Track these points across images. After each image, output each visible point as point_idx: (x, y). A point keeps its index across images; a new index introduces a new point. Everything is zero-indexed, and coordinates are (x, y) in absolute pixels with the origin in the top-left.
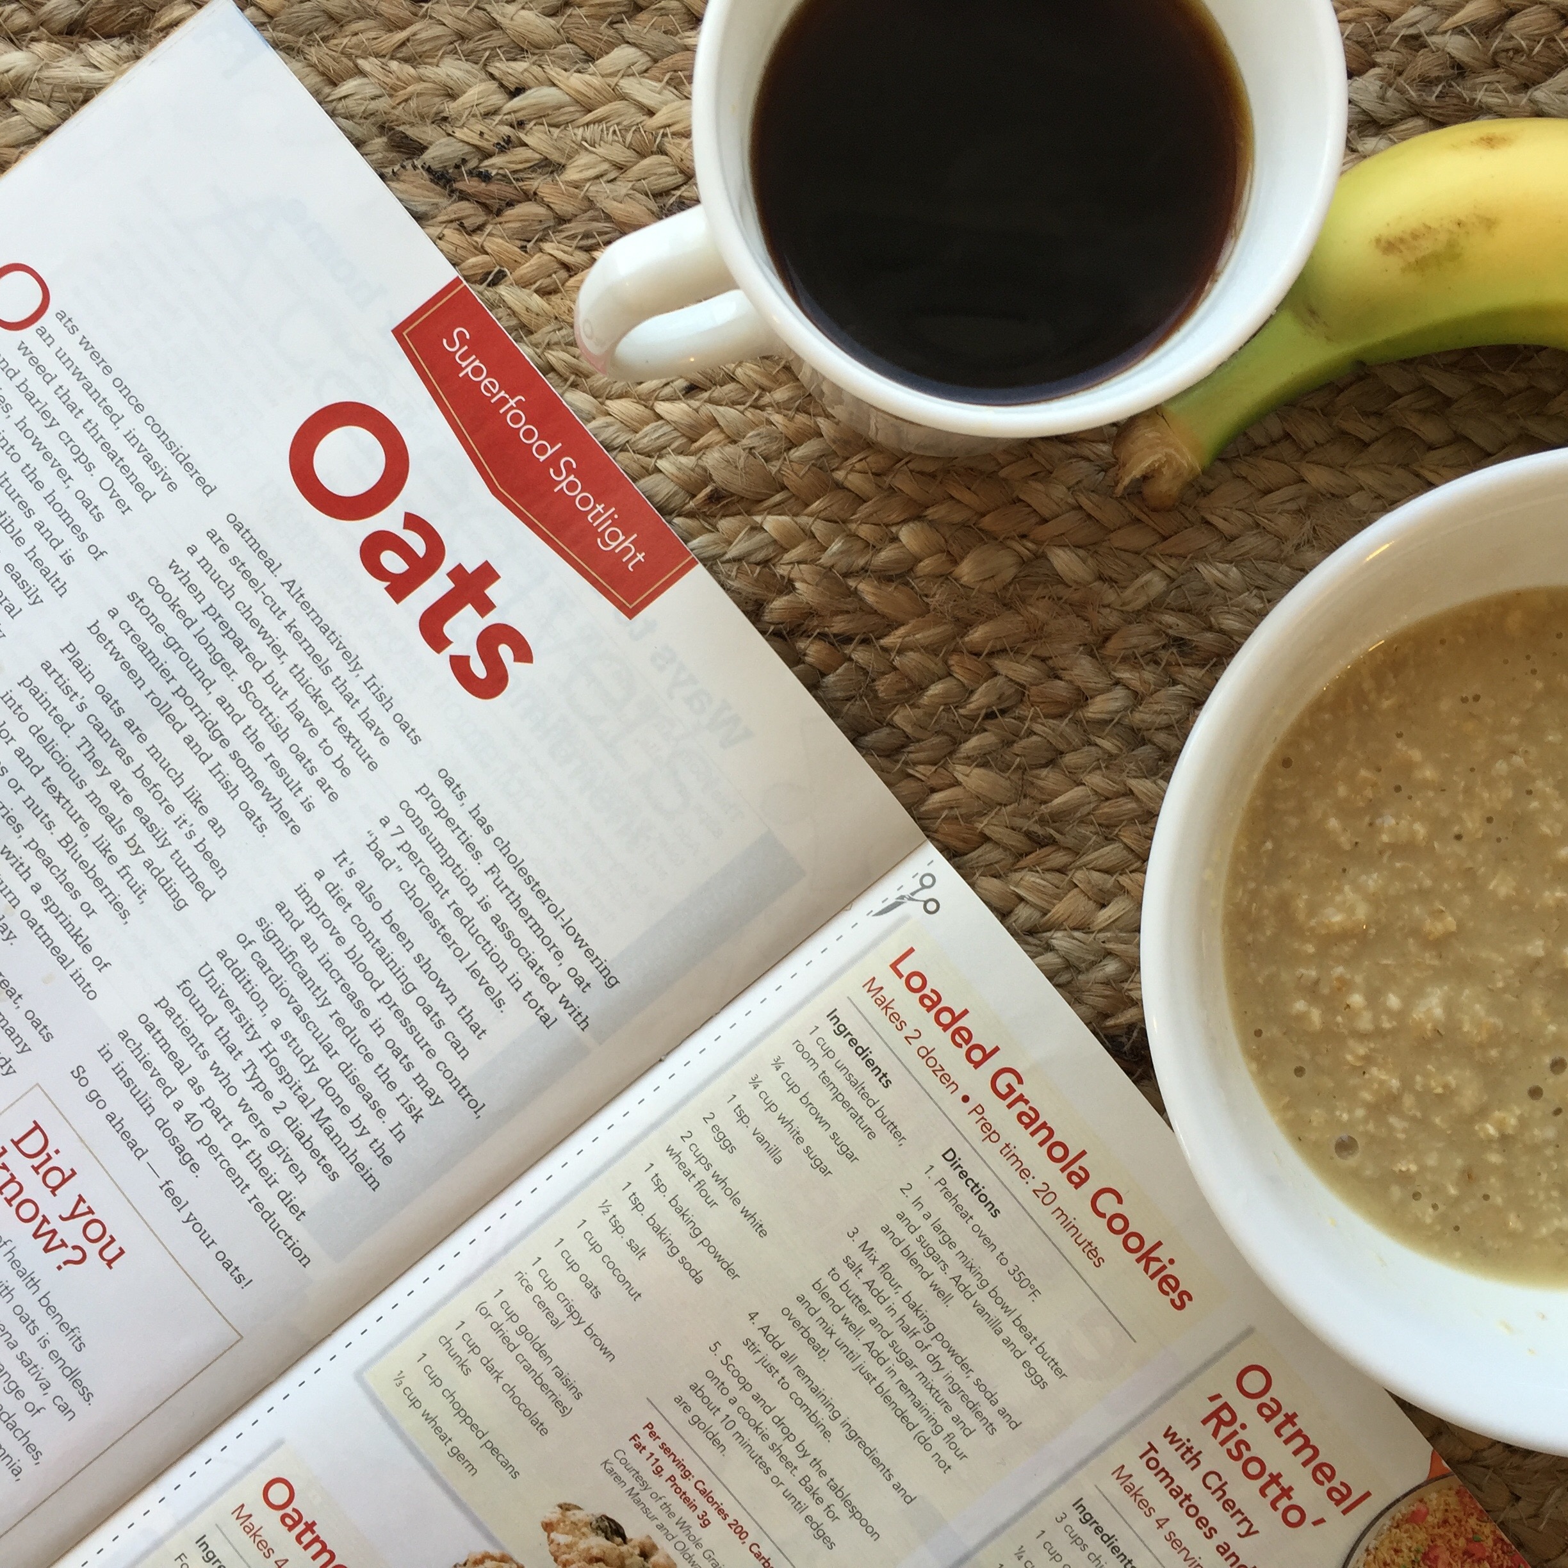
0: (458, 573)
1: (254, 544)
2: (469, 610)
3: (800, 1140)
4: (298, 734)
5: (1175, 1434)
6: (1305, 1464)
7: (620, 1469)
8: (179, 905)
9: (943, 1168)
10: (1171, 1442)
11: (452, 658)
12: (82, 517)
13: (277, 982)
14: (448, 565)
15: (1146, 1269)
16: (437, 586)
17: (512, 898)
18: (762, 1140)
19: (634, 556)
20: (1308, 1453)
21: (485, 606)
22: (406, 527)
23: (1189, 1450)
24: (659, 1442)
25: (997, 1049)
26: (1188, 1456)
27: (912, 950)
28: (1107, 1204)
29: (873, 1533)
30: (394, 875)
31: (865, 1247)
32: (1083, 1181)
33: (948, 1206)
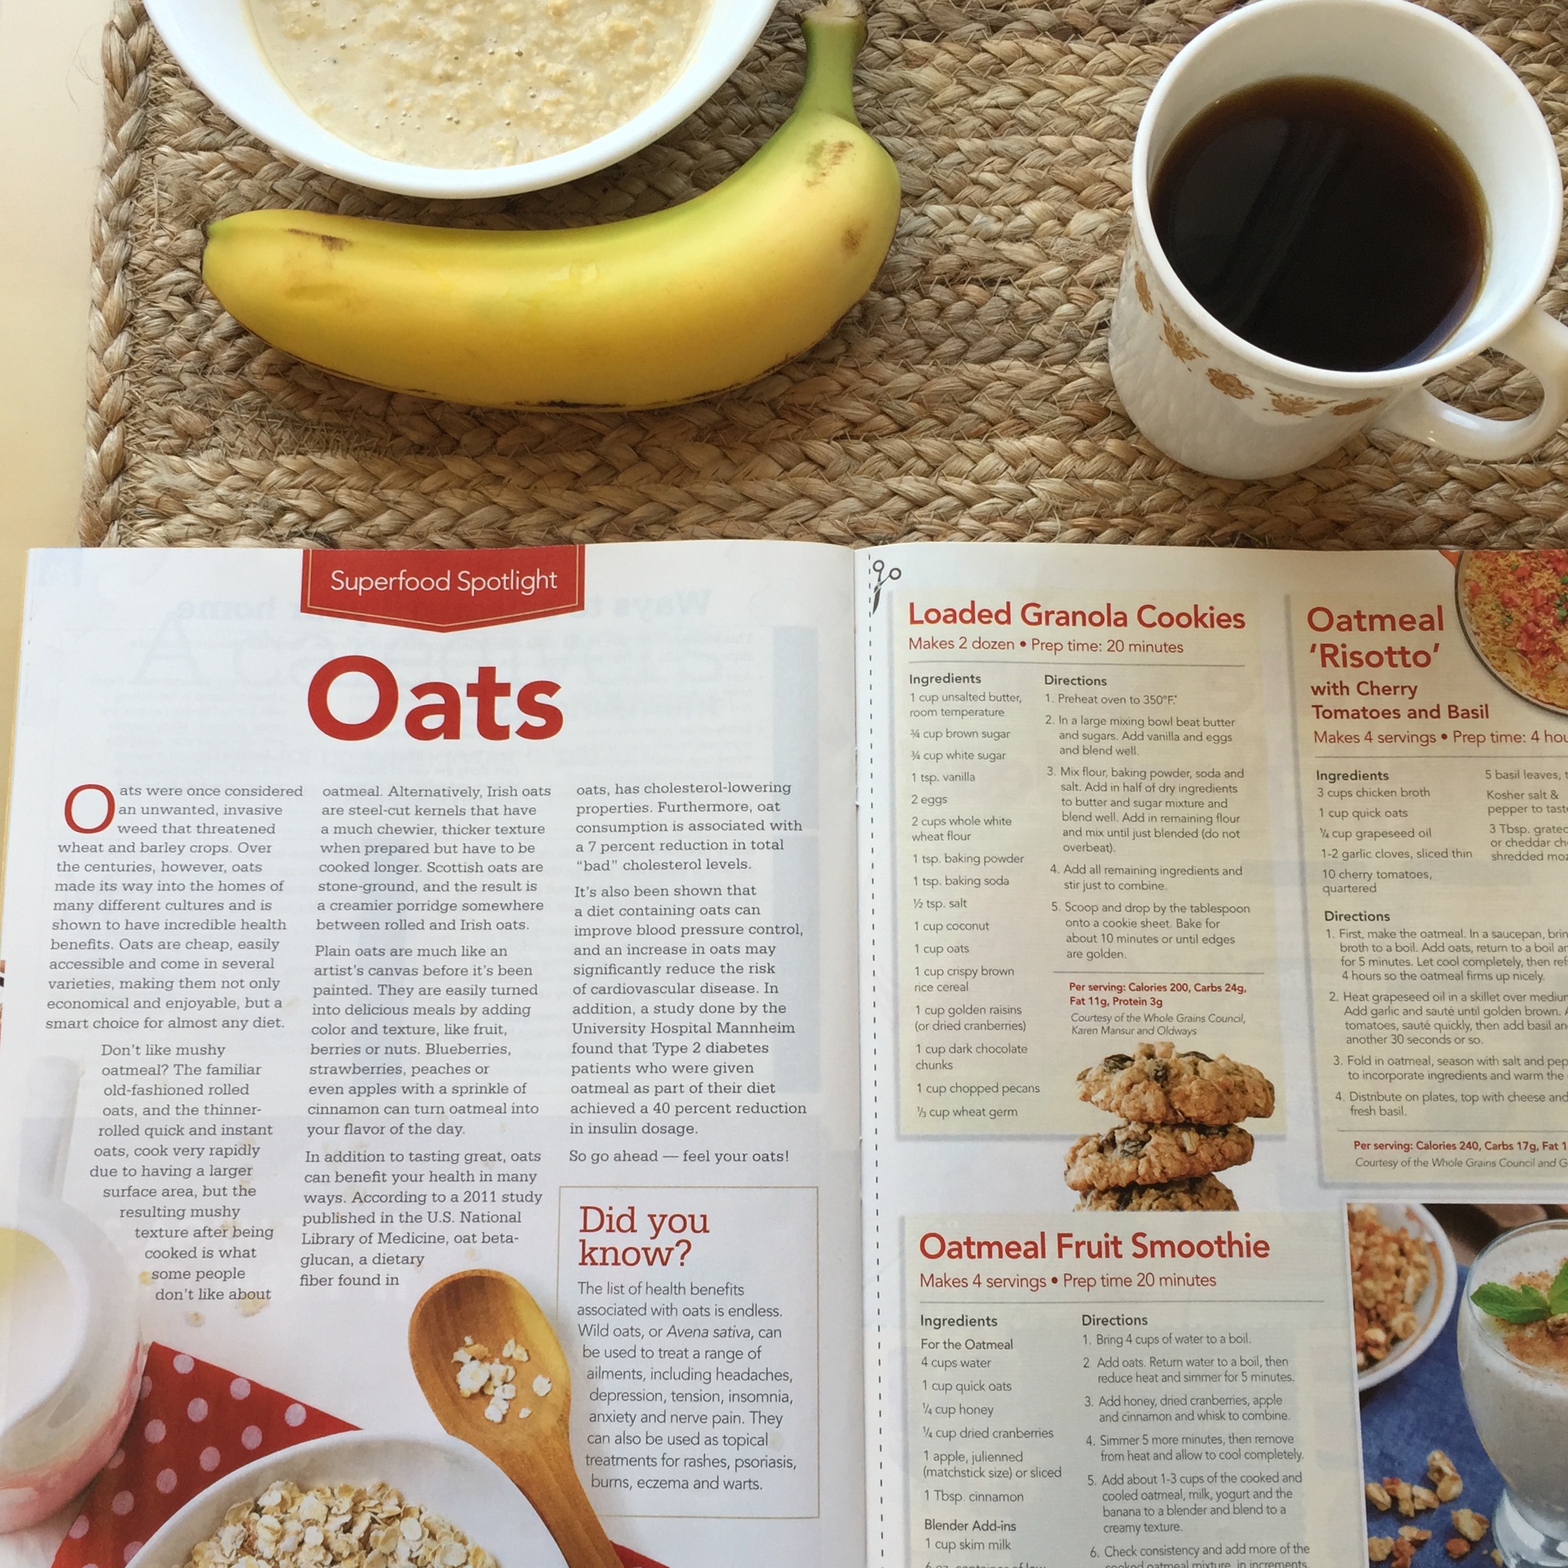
0: (472, 690)
1: (352, 792)
2: (499, 701)
3: (971, 756)
4: (485, 860)
5: (1318, 688)
6: (1393, 628)
7: (1085, 1025)
8: (526, 1012)
9: (1053, 689)
10: (1322, 693)
11: (517, 732)
12: (249, 878)
13: (620, 990)
14: (462, 692)
15: (1205, 626)
16: (469, 708)
17: (688, 808)
18: (953, 778)
19: (550, 580)
20: (1388, 622)
21: (505, 689)
22: (419, 696)
23: (1335, 686)
24: (1086, 988)
25: (1008, 604)
26: (1338, 690)
27: (912, 605)
28: (1149, 616)
29: (1244, 910)
30: (616, 869)
31: (1066, 771)
32: (1125, 618)
33: (1078, 704)
